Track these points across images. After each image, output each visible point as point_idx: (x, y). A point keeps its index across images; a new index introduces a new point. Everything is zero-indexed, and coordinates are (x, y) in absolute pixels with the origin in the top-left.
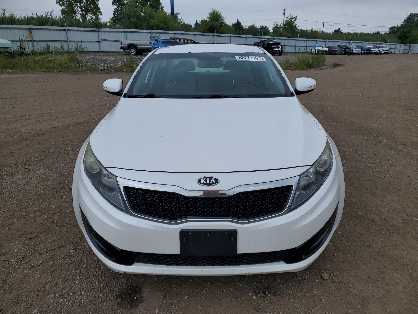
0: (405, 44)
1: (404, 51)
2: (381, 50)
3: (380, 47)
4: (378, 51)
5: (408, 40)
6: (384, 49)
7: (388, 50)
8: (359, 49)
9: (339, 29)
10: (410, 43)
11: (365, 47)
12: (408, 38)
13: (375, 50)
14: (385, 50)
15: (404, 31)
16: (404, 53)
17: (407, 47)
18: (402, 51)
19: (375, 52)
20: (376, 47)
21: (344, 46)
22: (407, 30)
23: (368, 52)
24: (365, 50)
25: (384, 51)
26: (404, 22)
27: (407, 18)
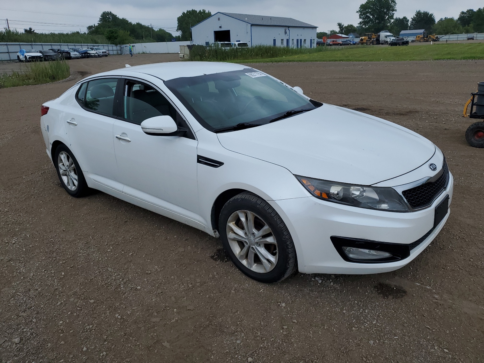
0: (116, 45)
1: (118, 52)
2: (98, 53)
3: (96, 49)
4: (96, 53)
5: (117, 40)
6: (101, 51)
7: (105, 52)
8: (76, 53)
9: (31, 29)
10: (120, 44)
11: (81, 50)
12: (116, 39)
13: (92, 52)
14: (103, 52)
15: (110, 31)
16: (118, 54)
17: (118, 48)
18: (115, 52)
19: (93, 55)
20: (92, 49)
21: (58, 50)
22: (114, 30)
23: (85, 55)
24: (82, 54)
25: (101, 53)
26: (100, 21)
27: (101, 16)
